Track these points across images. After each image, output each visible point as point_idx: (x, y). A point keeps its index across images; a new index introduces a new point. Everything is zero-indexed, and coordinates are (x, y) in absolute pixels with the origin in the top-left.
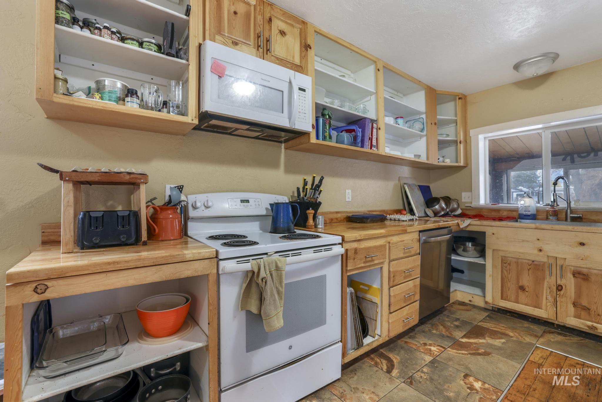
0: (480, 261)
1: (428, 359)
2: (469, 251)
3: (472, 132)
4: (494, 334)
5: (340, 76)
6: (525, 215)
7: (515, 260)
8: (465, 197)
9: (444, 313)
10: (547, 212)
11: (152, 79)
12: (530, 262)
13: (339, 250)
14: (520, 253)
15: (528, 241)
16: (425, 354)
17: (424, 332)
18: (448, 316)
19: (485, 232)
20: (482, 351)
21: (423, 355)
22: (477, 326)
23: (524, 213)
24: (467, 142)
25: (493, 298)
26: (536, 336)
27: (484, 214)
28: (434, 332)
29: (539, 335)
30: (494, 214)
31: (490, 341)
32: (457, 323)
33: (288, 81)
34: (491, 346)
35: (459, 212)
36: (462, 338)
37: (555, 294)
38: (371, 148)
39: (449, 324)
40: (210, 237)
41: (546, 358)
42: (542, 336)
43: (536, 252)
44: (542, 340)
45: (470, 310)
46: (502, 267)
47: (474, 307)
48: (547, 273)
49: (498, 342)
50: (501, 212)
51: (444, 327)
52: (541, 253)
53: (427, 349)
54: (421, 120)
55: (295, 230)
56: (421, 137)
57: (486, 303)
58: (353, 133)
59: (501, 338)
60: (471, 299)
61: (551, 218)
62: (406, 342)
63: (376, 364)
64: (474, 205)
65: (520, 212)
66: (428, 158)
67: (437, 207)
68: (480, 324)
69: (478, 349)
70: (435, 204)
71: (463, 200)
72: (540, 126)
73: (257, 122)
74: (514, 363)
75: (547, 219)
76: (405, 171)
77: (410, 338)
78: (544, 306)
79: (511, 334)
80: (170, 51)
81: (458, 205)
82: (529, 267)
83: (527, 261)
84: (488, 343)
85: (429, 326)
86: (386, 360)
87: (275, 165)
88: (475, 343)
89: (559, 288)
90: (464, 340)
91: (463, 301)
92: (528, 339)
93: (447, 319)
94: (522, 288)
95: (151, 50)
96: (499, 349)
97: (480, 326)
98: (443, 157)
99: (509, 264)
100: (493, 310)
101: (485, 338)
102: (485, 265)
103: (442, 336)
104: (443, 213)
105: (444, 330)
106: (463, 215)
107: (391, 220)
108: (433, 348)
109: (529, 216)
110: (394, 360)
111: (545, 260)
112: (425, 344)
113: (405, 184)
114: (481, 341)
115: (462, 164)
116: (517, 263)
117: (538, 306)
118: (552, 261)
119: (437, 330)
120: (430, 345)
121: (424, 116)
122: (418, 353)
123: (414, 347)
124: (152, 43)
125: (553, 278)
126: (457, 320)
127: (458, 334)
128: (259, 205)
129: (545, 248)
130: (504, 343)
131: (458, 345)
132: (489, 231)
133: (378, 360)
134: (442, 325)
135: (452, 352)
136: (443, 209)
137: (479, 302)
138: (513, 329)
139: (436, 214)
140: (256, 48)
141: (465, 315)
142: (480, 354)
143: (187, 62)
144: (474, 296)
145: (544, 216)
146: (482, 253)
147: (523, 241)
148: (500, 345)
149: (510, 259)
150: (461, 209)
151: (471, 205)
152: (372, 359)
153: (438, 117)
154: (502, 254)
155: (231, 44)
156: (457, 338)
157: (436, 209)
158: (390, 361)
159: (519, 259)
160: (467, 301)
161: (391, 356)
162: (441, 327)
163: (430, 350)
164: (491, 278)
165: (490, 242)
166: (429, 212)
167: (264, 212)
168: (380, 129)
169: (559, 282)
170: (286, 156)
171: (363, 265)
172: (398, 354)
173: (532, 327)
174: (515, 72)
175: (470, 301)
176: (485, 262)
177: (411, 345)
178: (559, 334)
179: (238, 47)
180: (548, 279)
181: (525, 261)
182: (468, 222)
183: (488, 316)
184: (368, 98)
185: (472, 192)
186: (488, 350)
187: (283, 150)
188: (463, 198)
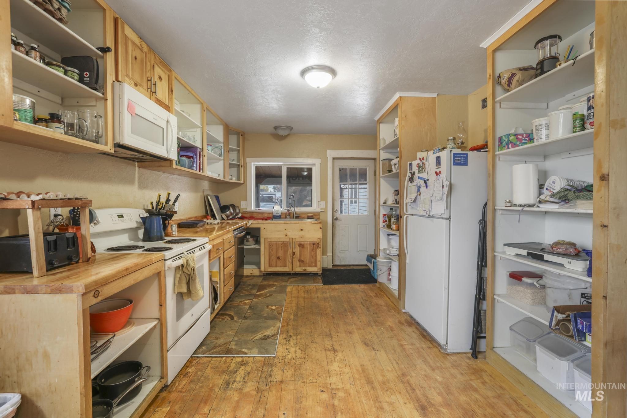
0: (257, 246)
1: (247, 307)
2: (250, 241)
3: (248, 160)
4: (270, 286)
5: (181, 111)
6: (277, 216)
7: (275, 243)
8: (243, 205)
9: (241, 284)
10: (286, 214)
11: (39, 92)
12: (282, 243)
13: (209, 247)
14: (277, 238)
15: (281, 231)
16: (244, 305)
17: (236, 296)
18: (244, 285)
19: (260, 228)
20: (268, 295)
21: (243, 306)
22: (260, 285)
23: (276, 215)
24: (245, 166)
25: (265, 268)
26: (286, 281)
27: (255, 216)
28: (242, 294)
29: (287, 280)
30: (260, 216)
31: (270, 290)
32: (250, 287)
33: (166, 120)
34: (271, 292)
35: (240, 215)
36: (257, 292)
37: (292, 258)
38: (200, 171)
39: (247, 288)
40: (108, 249)
41: (292, 289)
42: (288, 281)
43: (284, 236)
44: (288, 282)
45: (253, 279)
46: (269, 248)
47: (254, 276)
48: (289, 247)
49: (273, 289)
50: (264, 215)
51: (245, 290)
52: (286, 237)
53: (244, 303)
54: (220, 147)
55: (165, 238)
56: (220, 160)
57: (261, 272)
58: (191, 159)
59: (273, 287)
60: (252, 272)
61: (287, 217)
62: (231, 304)
63: (223, 319)
64: (248, 210)
65: (274, 214)
66: (224, 177)
67: (228, 212)
68: (261, 284)
69: (266, 295)
70: (227, 210)
71: (242, 207)
72: (282, 163)
73: (136, 148)
74: (282, 295)
75: (286, 218)
76: (206, 185)
77: (231, 301)
78: (288, 266)
79: (277, 284)
80: (95, 86)
81: (239, 210)
82: (281, 245)
83: (281, 242)
84: (269, 291)
85: (237, 293)
86: (226, 315)
87: (131, 182)
88: (264, 293)
89: (294, 254)
90: (258, 293)
91: (247, 275)
92: (284, 284)
93: (244, 287)
94: (278, 258)
95: (73, 78)
96: (274, 292)
97: (262, 285)
98: (231, 176)
99: (273, 245)
100: (264, 276)
101: (267, 289)
102: (260, 248)
103: (247, 295)
104: (231, 217)
105: (246, 292)
106: (242, 218)
107: (208, 224)
108: (246, 302)
109: (278, 216)
110: (231, 314)
111: (288, 240)
112: (241, 301)
113: (209, 195)
114: (266, 291)
115: (242, 182)
116: (276, 244)
117: (285, 266)
118: (291, 240)
119: (242, 293)
120: (244, 301)
121: (222, 145)
122: (241, 307)
123: (236, 304)
124: (75, 72)
125: (291, 249)
126: (250, 285)
127: (254, 292)
128: (130, 219)
129: (289, 234)
130: (275, 288)
131: (256, 296)
132: (262, 227)
133: (222, 317)
134: (244, 290)
135: (256, 300)
136: (231, 214)
137: (256, 272)
138: (276, 281)
139: (228, 217)
140: (147, 90)
141: (253, 282)
142: (268, 296)
143: (103, 96)
144: (253, 270)
145: (284, 216)
146: (258, 242)
147: (279, 231)
148: (274, 290)
149: (273, 242)
150: (241, 213)
151: (246, 210)
152: (219, 318)
153: (230, 146)
154: (269, 240)
155: (133, 85)
156: (254, 293)
157: (227, 214)
158: (229, 315)
159: (277, 241)
160: (249, 274)
161: (228, 313)
162: (244, 291)
163: (245, 303)
164: (263, 256)
165: (263, 234)
166: (224, 217)
167: (135, 225)
168: (204, 156)
169: (294, 251)
170: (138, 173)
171: (216, 255)
172: (231, 311)
173: (283, 278)
174: (274, 130)
175: (251, 274)
176: (260, 246)
177: (235, 305)
178: (294, 278)
179: (137, 88)
180: (289, 251)
181: (279, 242)
182: (251, 222)
183: (263, 279)
184: (195, 129)
185: (247, 201)
186: (271, 294)
187: (137, 168)
188: (241, 206)
